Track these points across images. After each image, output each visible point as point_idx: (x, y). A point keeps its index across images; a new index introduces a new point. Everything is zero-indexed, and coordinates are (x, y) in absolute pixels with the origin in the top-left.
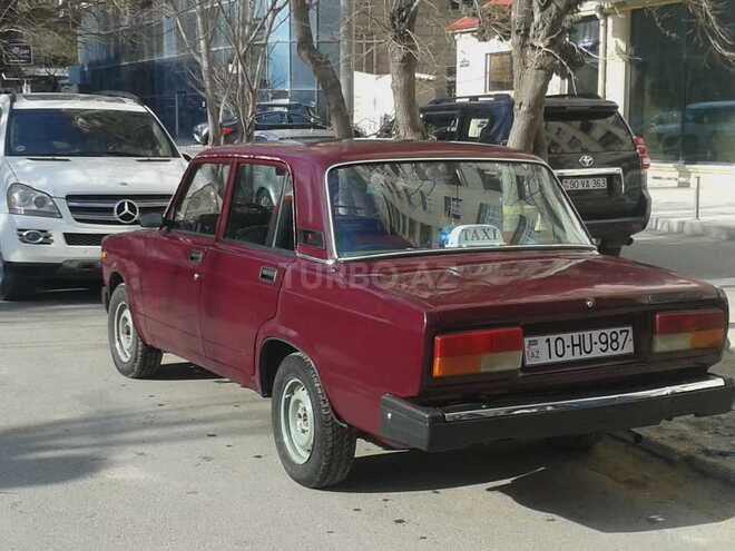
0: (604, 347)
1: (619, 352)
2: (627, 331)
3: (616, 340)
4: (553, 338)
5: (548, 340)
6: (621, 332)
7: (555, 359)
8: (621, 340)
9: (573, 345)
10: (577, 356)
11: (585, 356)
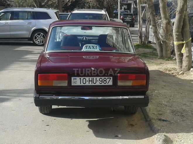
0: (101, 82)
1: (106, 84)
2: (110, 78)
3: (106, 81)
4: (82, 78)
5: (80, 79)
6: (108, 78)
7: (82, 84)
8: (108, 81)
9: (89, 81)
10: (91, 84)
11: (93, 84)
